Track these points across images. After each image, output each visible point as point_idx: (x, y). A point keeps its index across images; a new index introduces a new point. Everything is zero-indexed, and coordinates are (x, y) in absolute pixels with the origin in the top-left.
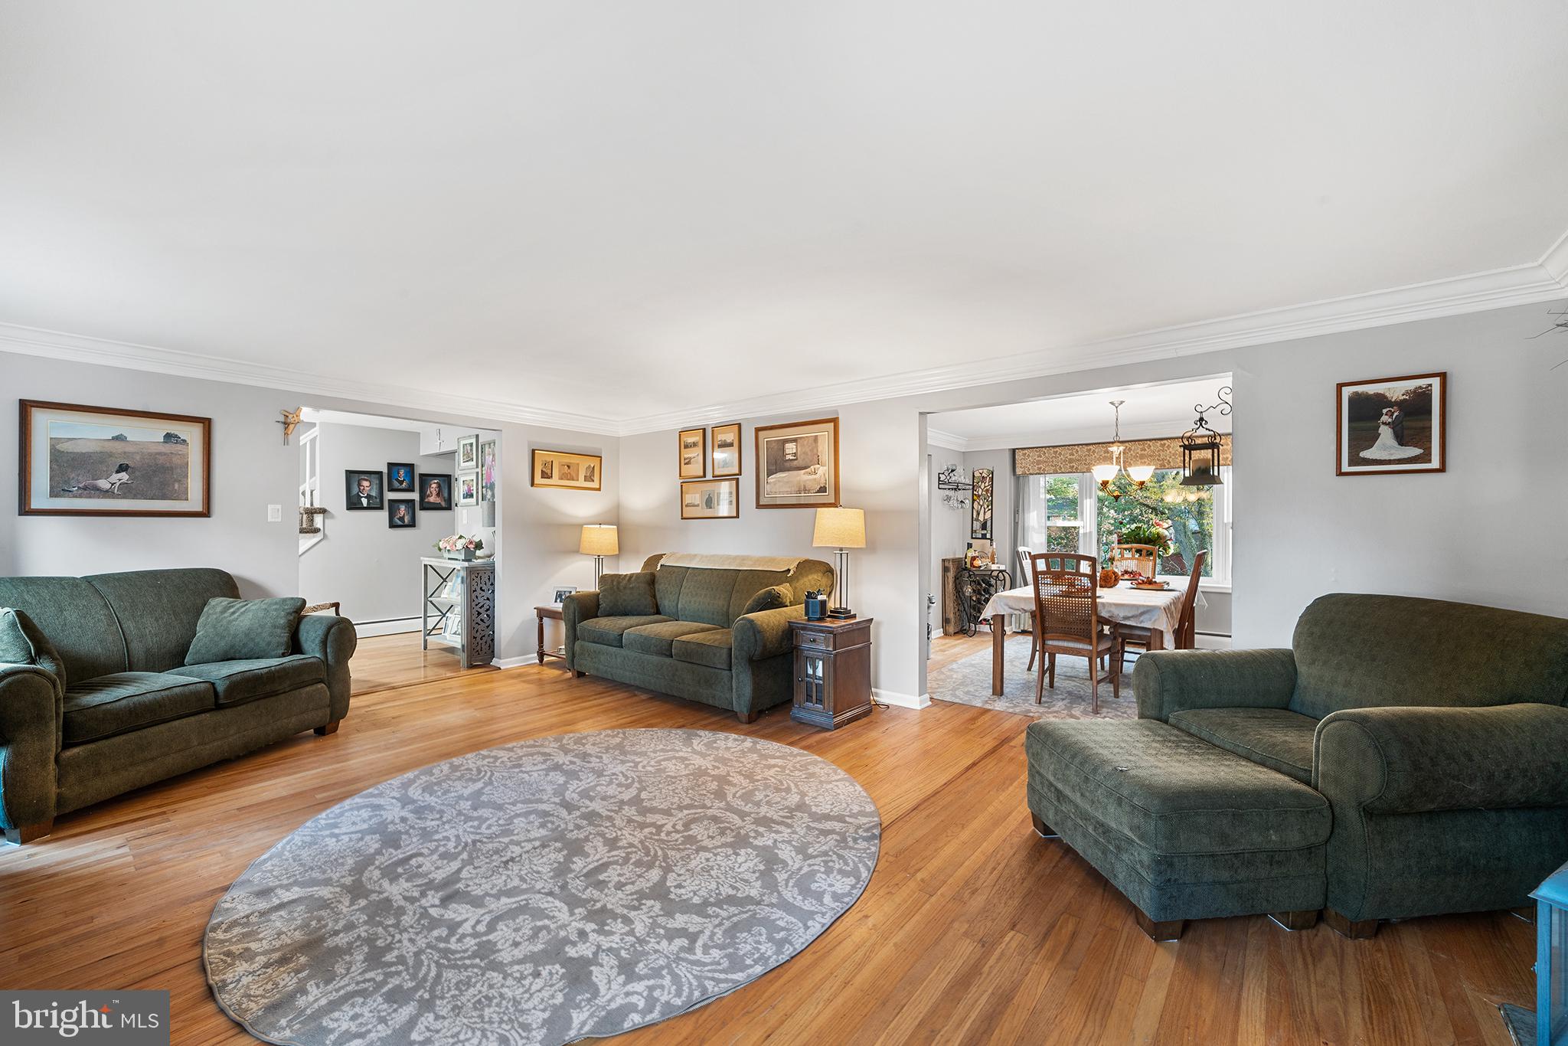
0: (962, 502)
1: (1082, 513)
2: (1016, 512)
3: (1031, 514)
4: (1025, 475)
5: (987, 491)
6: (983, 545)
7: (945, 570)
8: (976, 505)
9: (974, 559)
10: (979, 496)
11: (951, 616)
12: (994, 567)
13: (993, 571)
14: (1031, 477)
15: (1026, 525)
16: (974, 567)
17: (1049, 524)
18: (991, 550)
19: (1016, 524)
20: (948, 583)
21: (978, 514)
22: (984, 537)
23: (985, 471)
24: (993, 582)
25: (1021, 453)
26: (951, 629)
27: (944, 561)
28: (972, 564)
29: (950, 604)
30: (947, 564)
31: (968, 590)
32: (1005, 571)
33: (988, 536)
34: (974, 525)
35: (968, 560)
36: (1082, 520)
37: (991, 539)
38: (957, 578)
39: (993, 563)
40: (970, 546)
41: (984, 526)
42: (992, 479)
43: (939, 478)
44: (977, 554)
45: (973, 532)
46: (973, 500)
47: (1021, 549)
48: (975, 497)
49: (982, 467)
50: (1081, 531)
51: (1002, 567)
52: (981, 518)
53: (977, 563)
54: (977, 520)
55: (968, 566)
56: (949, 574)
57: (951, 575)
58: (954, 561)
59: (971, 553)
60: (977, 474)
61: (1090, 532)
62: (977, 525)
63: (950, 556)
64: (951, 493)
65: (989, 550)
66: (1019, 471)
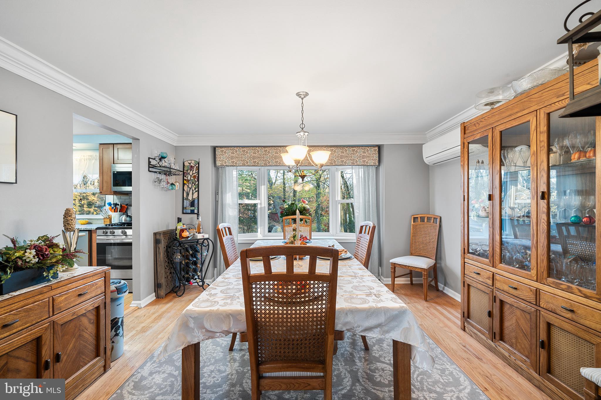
0: (172, 184)
1: (259, 195)
2: (217, 193)
3: (227, 195)
4: (223, 166)
5: (195, 177)
6: (192, 218)
7: (157, 242)
8: (186, 188)
9: (182, 231)
10: (188, 181)
11: (163, 281)
12: (199, 236)
13: (198, 240)
14: (227, 168)
15: (224, 203)
16: (183, 238)
17: (240, 202)
18: (197, 223)
19: (216, 202)
20: (160, 253)
21: (188, 194)
22: (192, 212)
23: (193, 162)
24: (199, 247)
25: (220, 149)
26: (162, 292)
27: (155, 234)
28: (180, 235)
29: (162, 271)
30: (158, 237)
31: (178, 257)
32: (208, 239)
33: (196, 211)
34: (185, 204)
35: (178, 232)
36: (260, 199)
37: (198, 214)
38: (168, 247)
39: (199, 233)
40: (179, 220)
41: (192, 204)
42: (198, 168)
43: (149, 162)
44: (185, 227)
45: (183, 208)
46: (184, 184)
47: (221, 226)
48: (185, 182)
49: (190, 158)
50: (259, 206)
51: (206, 236)
52: (190, 198)
53: (186, 234)
54: (187, 199)
55: (178, 236)
56: (160, 245)
57: (162, 246)
58: (165, 233)
59: (180, 226)
60: (186, 164)
61: (264, 207)
62: (187, 203)
63: (163, 229)
64: (163, 177)
65: (196, 222)
66: (218, 163)
